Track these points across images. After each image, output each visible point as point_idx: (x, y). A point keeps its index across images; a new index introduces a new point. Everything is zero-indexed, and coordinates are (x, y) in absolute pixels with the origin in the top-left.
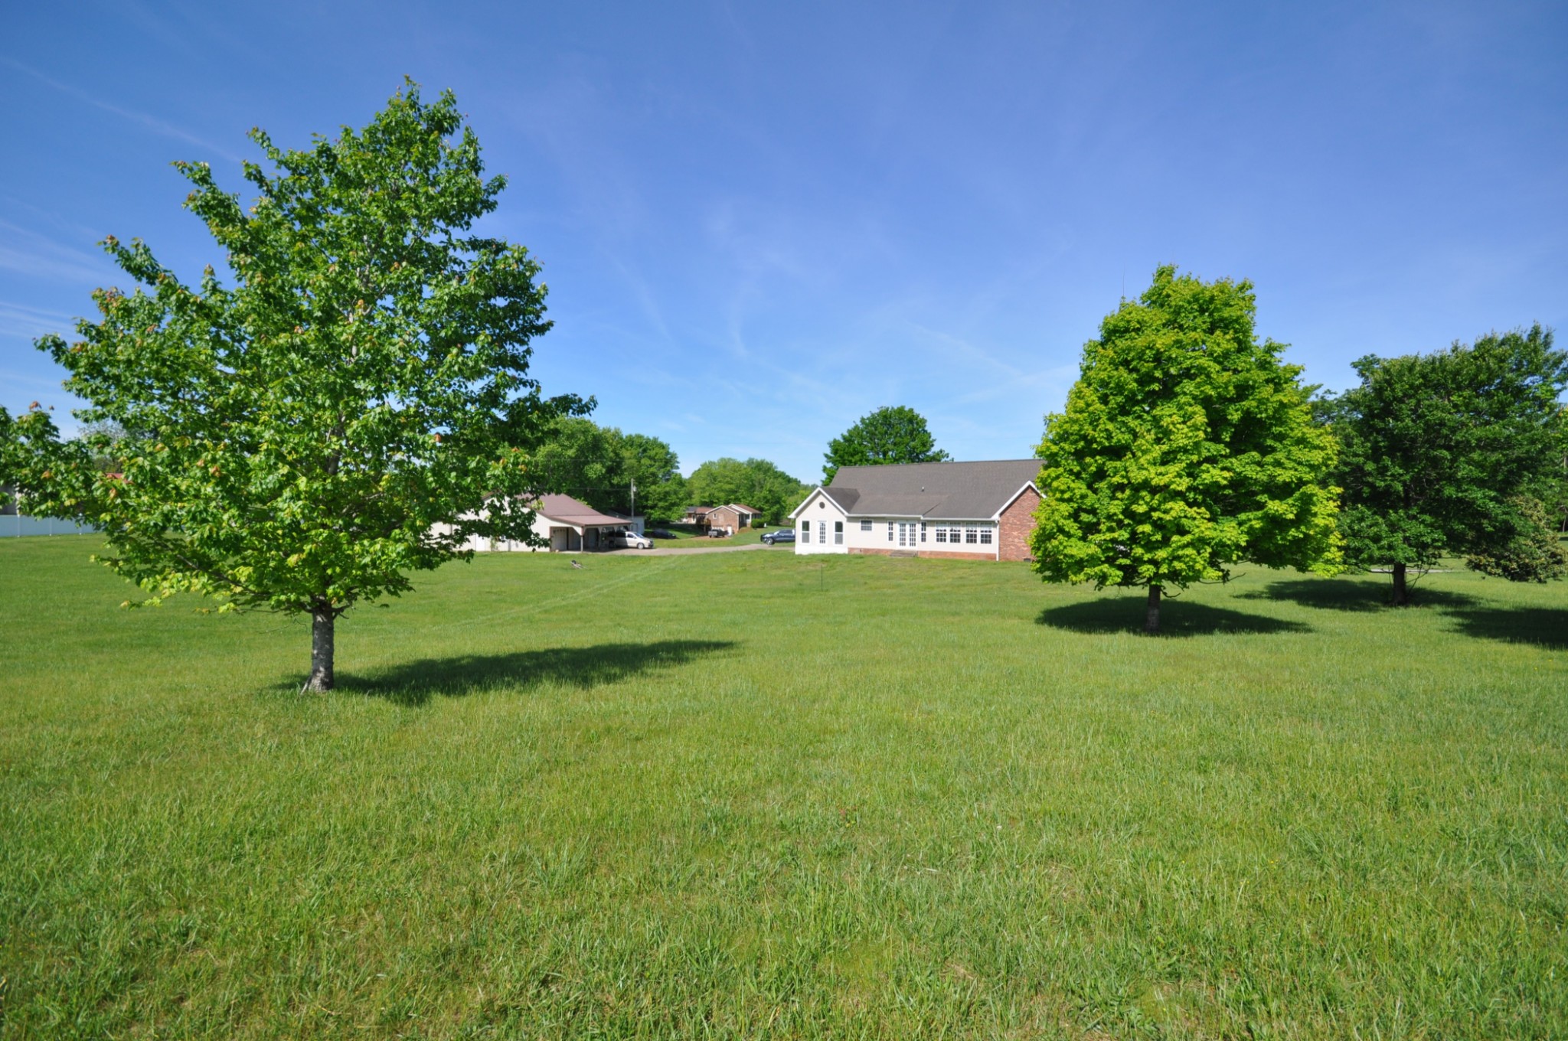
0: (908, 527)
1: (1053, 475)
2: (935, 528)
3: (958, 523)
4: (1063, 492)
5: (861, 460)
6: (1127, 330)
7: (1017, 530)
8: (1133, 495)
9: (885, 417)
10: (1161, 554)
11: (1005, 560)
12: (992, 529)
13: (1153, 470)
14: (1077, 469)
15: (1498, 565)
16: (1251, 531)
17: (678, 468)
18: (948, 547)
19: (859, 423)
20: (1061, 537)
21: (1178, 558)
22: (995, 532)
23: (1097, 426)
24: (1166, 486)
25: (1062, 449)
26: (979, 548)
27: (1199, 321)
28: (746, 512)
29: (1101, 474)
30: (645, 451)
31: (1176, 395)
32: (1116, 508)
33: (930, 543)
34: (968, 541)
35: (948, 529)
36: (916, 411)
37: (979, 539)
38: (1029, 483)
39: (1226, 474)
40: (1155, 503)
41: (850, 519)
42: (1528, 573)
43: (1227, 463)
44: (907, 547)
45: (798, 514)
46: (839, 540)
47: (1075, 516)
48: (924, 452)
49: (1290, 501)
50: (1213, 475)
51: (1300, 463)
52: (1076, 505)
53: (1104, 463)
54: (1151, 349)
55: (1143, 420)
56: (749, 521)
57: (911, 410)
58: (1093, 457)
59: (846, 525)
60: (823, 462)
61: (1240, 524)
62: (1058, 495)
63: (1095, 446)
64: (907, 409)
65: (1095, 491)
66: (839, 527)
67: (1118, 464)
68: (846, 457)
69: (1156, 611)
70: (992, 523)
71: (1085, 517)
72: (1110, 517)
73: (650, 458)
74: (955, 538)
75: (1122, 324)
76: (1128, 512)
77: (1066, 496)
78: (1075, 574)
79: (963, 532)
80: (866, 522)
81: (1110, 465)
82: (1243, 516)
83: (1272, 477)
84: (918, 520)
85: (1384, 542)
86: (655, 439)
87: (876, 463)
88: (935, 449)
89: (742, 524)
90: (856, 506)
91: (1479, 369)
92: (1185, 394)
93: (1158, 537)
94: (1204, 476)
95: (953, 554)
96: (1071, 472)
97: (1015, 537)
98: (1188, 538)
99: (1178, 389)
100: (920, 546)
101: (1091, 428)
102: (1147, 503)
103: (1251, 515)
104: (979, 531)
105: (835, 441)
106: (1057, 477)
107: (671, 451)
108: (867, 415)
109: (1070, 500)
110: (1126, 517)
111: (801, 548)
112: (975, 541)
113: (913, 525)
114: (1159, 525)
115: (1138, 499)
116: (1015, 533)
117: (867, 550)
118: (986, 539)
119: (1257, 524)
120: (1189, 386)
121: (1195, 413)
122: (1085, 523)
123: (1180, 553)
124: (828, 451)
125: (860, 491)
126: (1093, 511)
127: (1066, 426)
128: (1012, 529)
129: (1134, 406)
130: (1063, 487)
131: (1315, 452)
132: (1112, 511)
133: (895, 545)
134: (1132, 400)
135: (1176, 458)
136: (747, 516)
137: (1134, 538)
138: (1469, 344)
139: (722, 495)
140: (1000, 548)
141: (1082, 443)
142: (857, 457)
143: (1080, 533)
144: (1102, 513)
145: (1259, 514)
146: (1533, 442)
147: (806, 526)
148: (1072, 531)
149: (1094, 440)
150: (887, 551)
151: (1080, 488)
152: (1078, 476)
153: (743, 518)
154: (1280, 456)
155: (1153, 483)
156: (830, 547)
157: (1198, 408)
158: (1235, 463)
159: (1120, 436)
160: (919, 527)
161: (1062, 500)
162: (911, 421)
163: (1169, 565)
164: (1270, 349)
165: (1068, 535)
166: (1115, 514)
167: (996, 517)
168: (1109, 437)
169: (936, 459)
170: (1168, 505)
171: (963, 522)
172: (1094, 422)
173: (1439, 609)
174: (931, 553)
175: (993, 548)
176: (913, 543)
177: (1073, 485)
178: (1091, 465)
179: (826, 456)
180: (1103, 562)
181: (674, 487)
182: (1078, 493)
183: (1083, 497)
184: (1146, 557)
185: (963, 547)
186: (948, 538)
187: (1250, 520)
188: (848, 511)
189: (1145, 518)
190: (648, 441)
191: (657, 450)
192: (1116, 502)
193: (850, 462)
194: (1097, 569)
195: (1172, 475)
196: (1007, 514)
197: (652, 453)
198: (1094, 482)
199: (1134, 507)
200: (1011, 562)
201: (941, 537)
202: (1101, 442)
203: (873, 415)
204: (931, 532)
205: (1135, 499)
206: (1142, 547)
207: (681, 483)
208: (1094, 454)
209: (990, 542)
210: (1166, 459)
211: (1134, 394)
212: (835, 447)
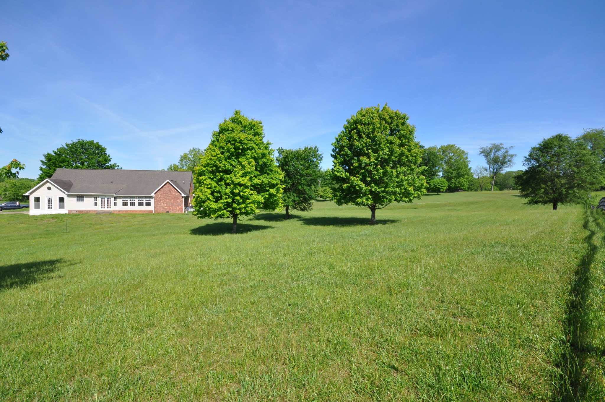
0: (106, 200)
1: (204, 179)
2: (122, 200)
3: (134, 197)
4: (208, 185)
5: (68, 165)
6: (228, 130)
7: (162, 200)
8: (234, 187)
9: (82, 145)
10: (242, 206)
11: (157, 213)
12: (151, 200)
13: (241, 179)
14: (212, 177)
15: (299, 207)
16: (265, 198)
18: (129, 208)
19: (65, 146)
20: (209, 201)
21: (248, 207)
22: (152, 201)
23: (221, 162)
24: (245, 184)
25: (207, 169)
26: (145, 208)
27: (251, 131)
29: (221, 179)
31: (245, 154)
32: (228, 191)
33: (119, 206)
34: (139, 205)
35: (129, 200)
36: (100, 144)
37: (144, 204)
38: (168, 180)
39: (259, 181)
40: (241, 189)
41: (69, 196)
42: (305, 209)
43: (260, 177)
44: (106, 209)
45: (31, 193)
46: (62, 207)
47: (212, 194)
48: (105, 164)
49: (275, 189)
50: (256, 181)
51: (277, 178)
52: (212, 190)
53: (223, 176)
54: (239, 138)
55: (235, 161)
57: (97, 143)
58: (219, 173)
59: (66, 199)
60: (40, 165)
61: (262, 196)
62: (206, 186)
63: (220, 169)
64: (95, 142)
65: (219, 185)
66: (61, 200)
67: (228, 176)
68: (57, 163)
69: (236, 226)
70: (152, 197)
71: (216, 194)
72: (226, 194)
74: (133, 204)
75: (227, 127)
76: (232, 193)
77: (209, 186)
78: (213, 214)
79: (137, 201)
80: (80, 198)
81: (225, 176)
82: (263, 194)
83: (270, 182)
84: (112, 196)
85: (287, 201)
87: (77, 167)
88: (112, 163)
90: (72, 189)
91: (305, 155)
92: (248, 155)
93: (241, 201)
94: (254, 181)
95: (131, 211)
96: (210, 178)
97: (162, 203)
98: (251, 201)
99: (246, 153)
100: (113, 208)
101: (219, 163)
102: (238, 189)
103: (265, 194)
104: (144, 201)
105: (48, 154)
106: (205, 180)
108: (70, 142)
109: (210, 188)
110: (231, 194)
111: (33, 211)
112: (143, 205)
113: (109, 198)
114: (241, 197)
115: (236, 188)
116: (162, 201)
117: (82, 211)
118: (148, 204)
119: (267, 196)
120: (250, 152)
121: (252, 161)
122: (216, 196)
123: (249, 205)
124: (44, 160)
125: (73, 182)
126: (219, 192)
127: (208, 161)
128: (160, 200)
129: (232, 156)
130: (208, 183)
131: (280, 175)
132: (227, 192)
133: (99, 208)
134: (232, 154)
135: (246, 175)
137: (234, 201)
138: (303, 148)
140: (155, 208)
141: (214, 168)
142: (65, 164)
143: (214, 200)
144: (223, 193)
145: (267, 193)
146: (316, 175)
147: (37, 200)
148: (212, 199)
149: (220, 167)
150: (94, 211)
151: (214, 184)
152: (212, 179)
154: (272, 176)
155: (241, 183)
156: (56, 210)
157: (252, 160)
158: (261, 177)
159: (229, 166)
160: (112, 199)
161: (208, 188)
162: (98, 148)
163: (245, 210)
164: (268, 144)
165: (211, 201)
166: (228, 193)
167: (153, 195)
168: (225, 167)
169: (112, 167)
170: (246, 190)
171: (137, 197)
172: (220, 161)
173: (297, 219)
174: (120, 211)
175: (152, 208)
176: (109, 206)
177: (211, 183)
178: (218, 176)
179: (42, 161)
180: (223, 210)
182: (213, 185)
183: (215, 187)
184: (238, 207)
185: (137, 208)
186: (129, 204)
187: (264, 195)
188: (68, 192)
189: (238, 194)
192: (228, 189)
193: (60, 166)
194: (222, 212)
195: (245, 180)
196: (158, 193)
198: (219, 182)
199: (234, 191)
200: (160, 213)
201: (125, 204)
202: (222, 168)
203: (73, 143)
204: (120, 201)
205: (235, 188)
206: (236, 204)
208: (220, 172)
209: (150, 205)
210: (244, 175)
211: (233, 153)
212: (49, 158)
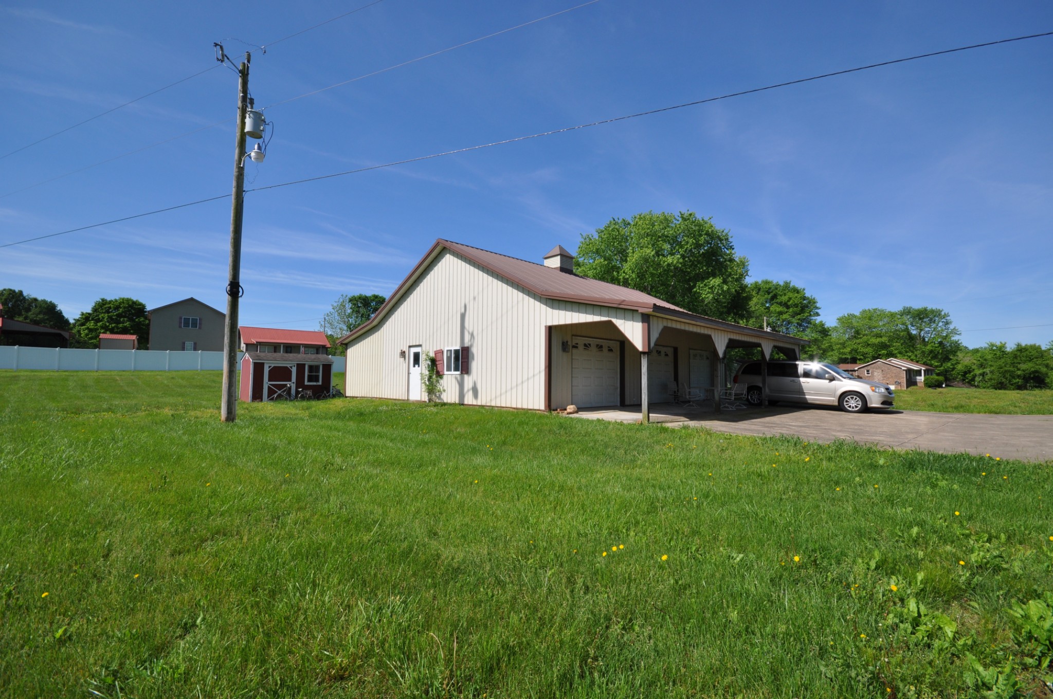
17: (818, 314)
28: (915, 367)
30: (775, 297)
56: (921, 379)
73: (780, 304)
86: (787, 284)
89: (911, 382)
107: (808, 295)
136: (918, 373)
139: (869, 350)
153: (911, 376)
181: (815, 335)
190: (777, 287)
191: (790, 295)
197: (784, 299)
207: (824, 332)
